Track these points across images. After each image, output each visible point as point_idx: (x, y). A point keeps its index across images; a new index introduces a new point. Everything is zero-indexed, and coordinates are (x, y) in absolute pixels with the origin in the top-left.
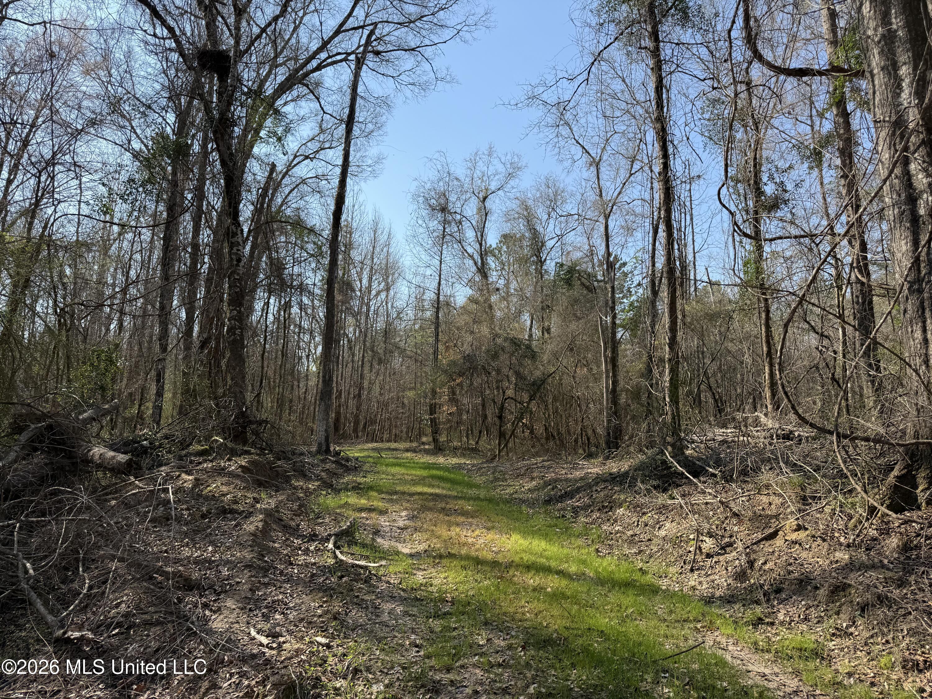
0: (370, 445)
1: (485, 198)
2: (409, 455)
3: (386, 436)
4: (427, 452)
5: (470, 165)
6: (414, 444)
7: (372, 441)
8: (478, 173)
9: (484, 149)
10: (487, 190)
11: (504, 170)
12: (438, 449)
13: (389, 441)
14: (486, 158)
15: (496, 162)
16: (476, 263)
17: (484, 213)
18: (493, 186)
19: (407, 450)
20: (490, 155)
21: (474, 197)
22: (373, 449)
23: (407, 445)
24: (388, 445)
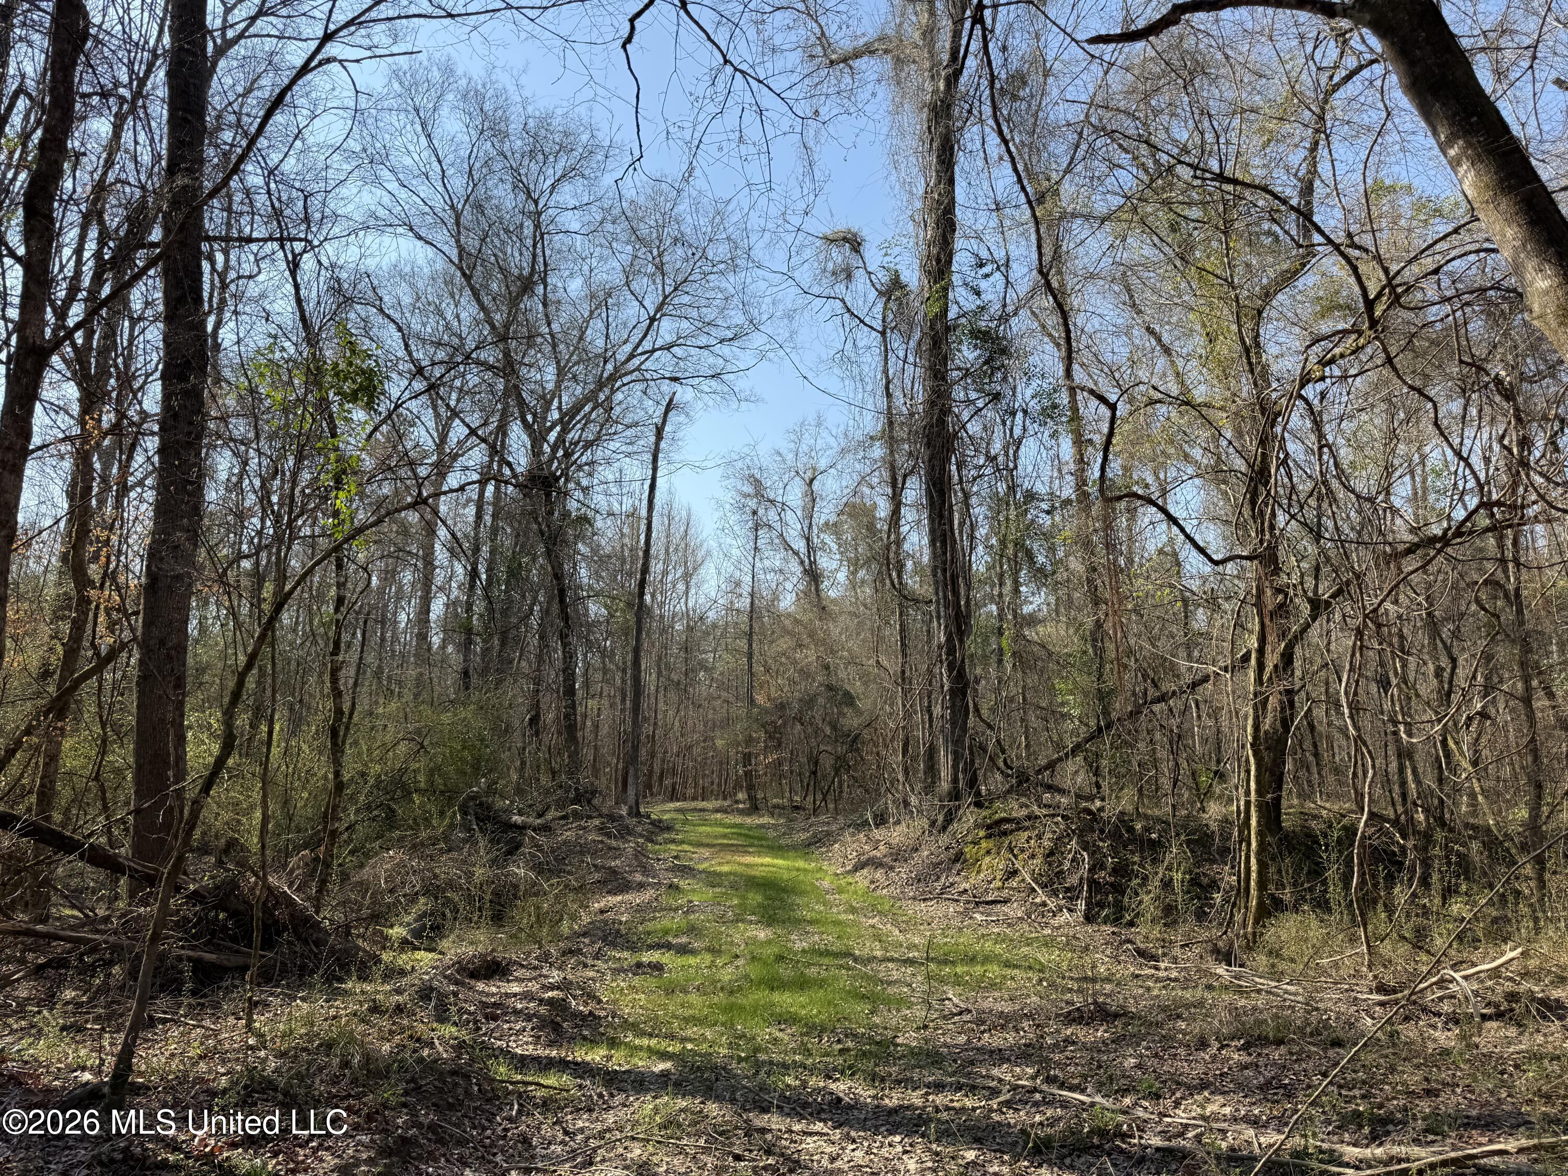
0: (672, 805)
1: (812, 481)
2: (719, 816)
3: (690, 791)
4: (742, 812)
5: (793, 437)
6: (726, 803)
7: (672, 800)
8: (804, 448)
9: (811, 419)
10: (814, 469)
11: (835, 445)
12: (754, 809)
13: (694, 799)
14: (812, 429)
15: (825, 434)
16: (802, 562)
17: (812, 498)
18: (823, 464)
19: (717, 811)
20: (819, 425)
21: (797, 479)
22: (678, 810)
23: (718, 803)
24: (693, 804)
